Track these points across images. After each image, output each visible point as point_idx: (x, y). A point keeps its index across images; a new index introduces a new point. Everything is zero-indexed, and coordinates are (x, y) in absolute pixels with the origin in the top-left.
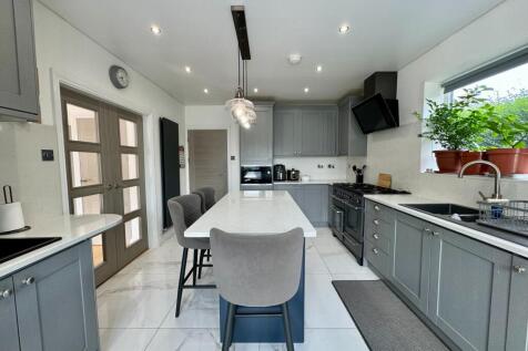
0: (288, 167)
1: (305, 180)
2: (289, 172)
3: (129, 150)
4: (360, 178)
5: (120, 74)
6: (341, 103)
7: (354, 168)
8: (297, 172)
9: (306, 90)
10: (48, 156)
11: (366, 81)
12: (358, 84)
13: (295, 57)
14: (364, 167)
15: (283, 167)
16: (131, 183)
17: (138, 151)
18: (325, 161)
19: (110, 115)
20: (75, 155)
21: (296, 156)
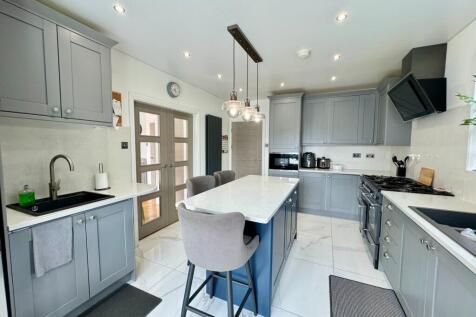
0: (318, 155)
1: (335, 169)
2: (319, 160)
3: (181, 140)
4: (402, 171)
5: (173, 87)
6: (380, 87)
7: (395, 159)
8: (328, 160)
9: (334, 78)
10: (125, 146)
11: (403, 60)
12: (396, 64)
13: (303, 52)
14: (407, 158)
15: (312, 155)
16: (182, 164)
17: (189, 140)
18: (364, 150)
19: (168, 116)
20: (143, 144)
21: (325, 144)
